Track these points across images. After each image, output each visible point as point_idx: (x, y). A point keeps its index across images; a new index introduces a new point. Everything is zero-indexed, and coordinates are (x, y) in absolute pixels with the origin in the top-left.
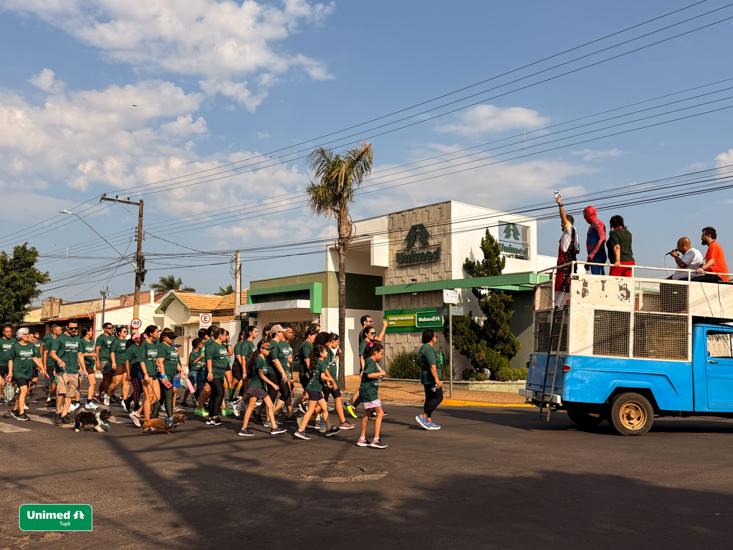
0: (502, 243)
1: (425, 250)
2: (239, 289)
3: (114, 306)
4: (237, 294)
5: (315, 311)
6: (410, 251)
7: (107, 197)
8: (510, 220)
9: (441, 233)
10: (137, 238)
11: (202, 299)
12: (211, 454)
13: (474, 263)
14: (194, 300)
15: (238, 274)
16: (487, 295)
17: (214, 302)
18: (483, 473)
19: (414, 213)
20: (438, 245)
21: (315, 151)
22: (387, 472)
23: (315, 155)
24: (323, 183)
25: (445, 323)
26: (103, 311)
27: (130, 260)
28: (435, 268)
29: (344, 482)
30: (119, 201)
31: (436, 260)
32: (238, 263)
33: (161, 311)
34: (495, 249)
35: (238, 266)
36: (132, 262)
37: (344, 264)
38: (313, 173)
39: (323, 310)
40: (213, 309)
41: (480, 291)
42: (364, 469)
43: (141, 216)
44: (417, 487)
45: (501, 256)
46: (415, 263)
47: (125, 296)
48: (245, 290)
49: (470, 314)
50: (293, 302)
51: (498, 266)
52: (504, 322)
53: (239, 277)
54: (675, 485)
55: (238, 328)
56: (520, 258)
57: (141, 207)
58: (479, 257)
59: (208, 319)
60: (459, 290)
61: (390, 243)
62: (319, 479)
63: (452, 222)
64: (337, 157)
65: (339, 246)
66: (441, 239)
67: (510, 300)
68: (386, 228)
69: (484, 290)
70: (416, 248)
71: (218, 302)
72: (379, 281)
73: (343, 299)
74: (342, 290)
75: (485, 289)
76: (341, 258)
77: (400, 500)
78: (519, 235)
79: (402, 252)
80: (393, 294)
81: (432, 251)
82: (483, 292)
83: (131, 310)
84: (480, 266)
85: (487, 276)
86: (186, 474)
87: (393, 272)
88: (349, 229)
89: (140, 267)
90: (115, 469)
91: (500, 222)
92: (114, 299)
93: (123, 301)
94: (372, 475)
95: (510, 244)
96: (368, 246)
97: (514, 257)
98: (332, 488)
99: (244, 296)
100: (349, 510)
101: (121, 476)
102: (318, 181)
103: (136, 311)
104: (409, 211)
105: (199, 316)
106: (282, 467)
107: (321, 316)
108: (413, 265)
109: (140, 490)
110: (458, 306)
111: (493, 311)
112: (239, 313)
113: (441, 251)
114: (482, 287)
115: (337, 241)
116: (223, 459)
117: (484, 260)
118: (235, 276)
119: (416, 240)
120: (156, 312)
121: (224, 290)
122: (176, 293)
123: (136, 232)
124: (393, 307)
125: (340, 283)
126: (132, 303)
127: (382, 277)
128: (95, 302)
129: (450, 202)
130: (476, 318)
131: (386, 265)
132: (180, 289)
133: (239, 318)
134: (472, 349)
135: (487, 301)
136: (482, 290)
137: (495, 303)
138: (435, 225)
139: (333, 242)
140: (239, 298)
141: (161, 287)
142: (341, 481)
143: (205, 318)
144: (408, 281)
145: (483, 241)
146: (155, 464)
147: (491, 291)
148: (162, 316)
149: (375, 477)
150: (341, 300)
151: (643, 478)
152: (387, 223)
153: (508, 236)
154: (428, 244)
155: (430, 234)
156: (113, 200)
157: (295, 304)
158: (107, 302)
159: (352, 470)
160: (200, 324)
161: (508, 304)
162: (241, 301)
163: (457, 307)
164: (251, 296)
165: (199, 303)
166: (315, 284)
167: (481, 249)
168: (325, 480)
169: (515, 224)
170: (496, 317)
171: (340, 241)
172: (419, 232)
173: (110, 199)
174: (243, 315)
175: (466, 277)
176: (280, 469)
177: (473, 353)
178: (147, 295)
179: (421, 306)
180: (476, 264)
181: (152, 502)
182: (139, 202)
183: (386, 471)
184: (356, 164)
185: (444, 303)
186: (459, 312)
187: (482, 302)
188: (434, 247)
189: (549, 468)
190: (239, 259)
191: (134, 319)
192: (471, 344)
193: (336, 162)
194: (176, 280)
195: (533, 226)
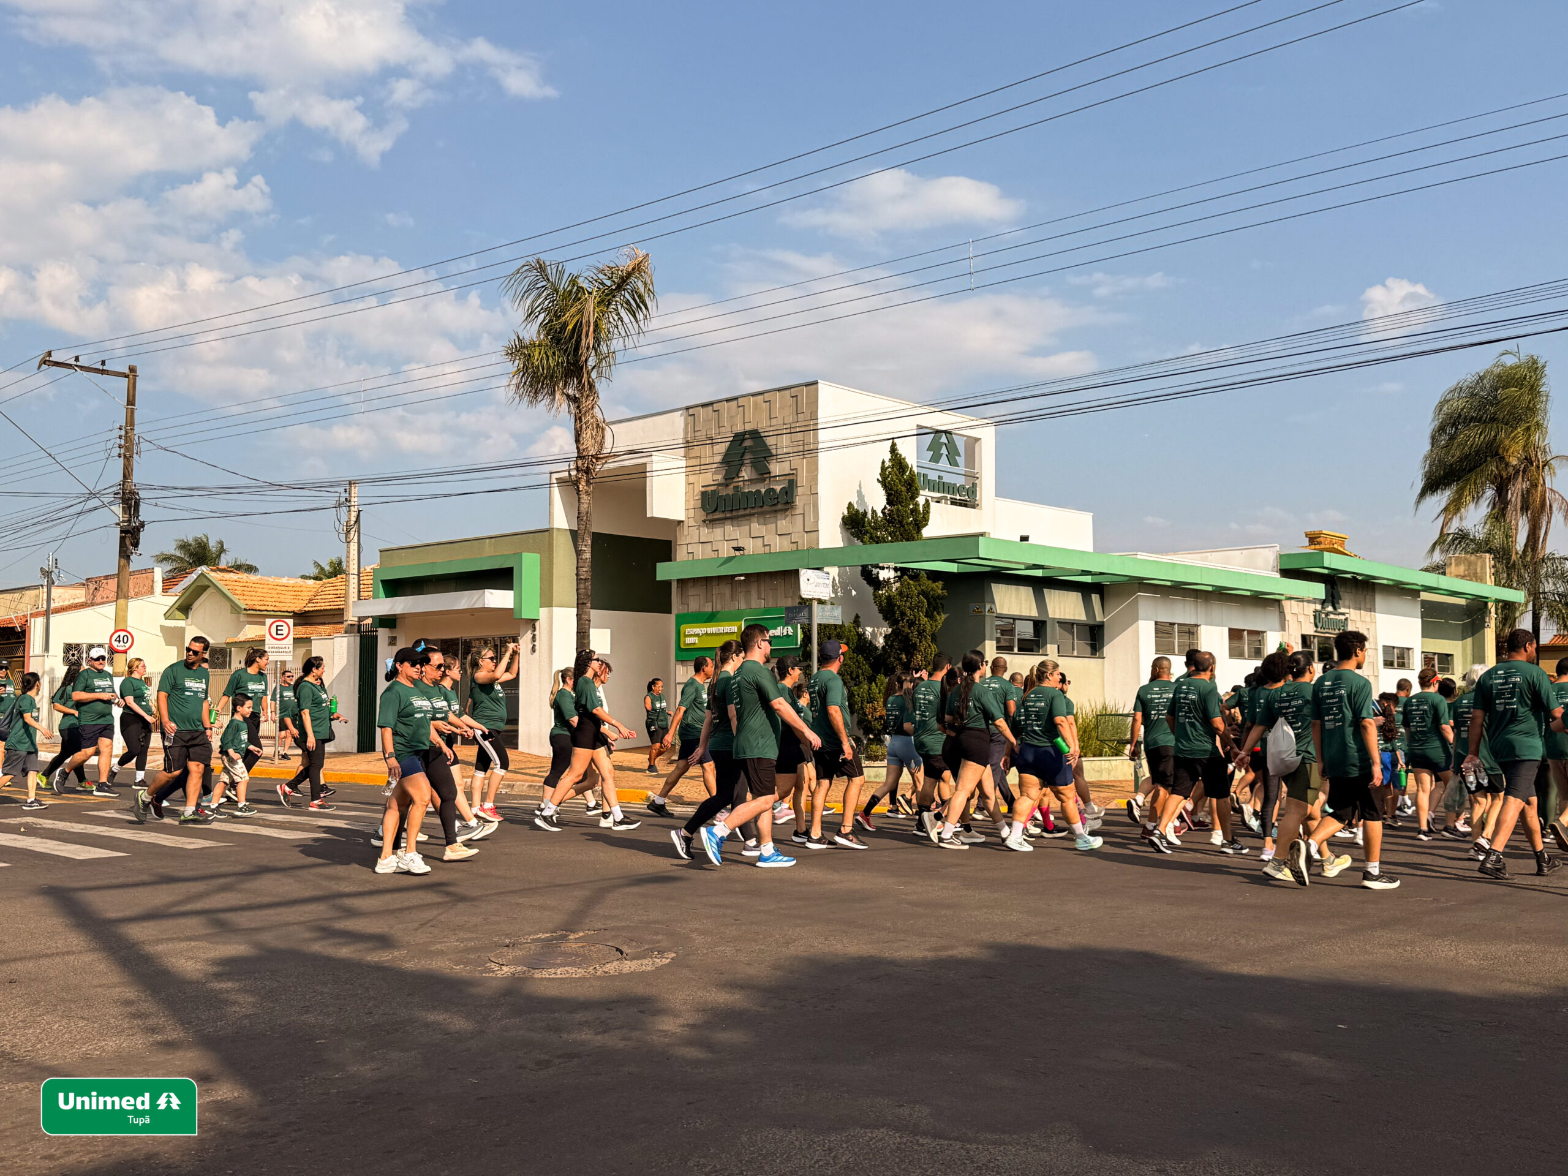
0: (923, 471)
1: (762, 485)
2: (356, 567)
3: (71, 601)
4: (351, 576)
5: (525, 615)
6: (732, 486)
7: (55, 358)
8: (938, 424)
9: (795, 450)
10: (122, 451)
11: (271, 587)
12: (288, 924)
13: (865, 514)
14: (252, 589)
15: (352, 532)
16: (892, 581)
17: (299, 593)
18: (873, 952)
19: (739, 407)
20: (790, 474)
21: (523, 266)
22: (674, 955)
23: (525, 275)
24: (542, 337)
25: (803, 640)
26: (47, 613)
27: (106, 500)
28: (783, 524)
29: (580, 978)
30: (81, 367)
31: (786, 507)
32: (352, 508)
33: (178, 614)
34: (909, 484)
35: (353, 515)
36: (111, 504)
37: (587, 513)
38: (521, 314)
39: (543, 613)
40: (296, 610)
41: (878, 573)
42: (625, 949)
43: (131, 401)
44: (733, 985)
45: (921, 500)
46: (741, 512)
47: (96, 581)
48: (368, 569)
49: (857, 621)
50: (476, 594)
51: (915, 520)
52: (925, 638)
53: (356, 541)
54: (1259, 970)
55: (352, 650)
56: (961, 505)
57: (132, 381)
58: (876, 501)
59: (285, 632)
60: (834, 571)
61: (688, 469)
62: (525, 971)
63: (819, 427)
64: (573, 281)
65: (578, 473)
66: (796, 462)
67: (940, 591)
68: (679, 437)
69: (886, 570)
70: (744, 481)
71: (307, 595)
72: (664, 550)
73: (585, 588)
74: (584, 569)
75: (888, 568)
76: (582, 501)
77: (698, 1010)
78: (959, 456)
79: (713, 488)
80: (694, 580)
81: (778, 488)
82: (884, 575)
83: (110, 610)
84: (877, 520)
85: (891, 542)
86: (230, 967)
87: (694, 531)
88: (599, 438)
89: (130, 514)
90: (72, 958)
91: (919, 427)
92: (73, 586)
93: (91, 591)
94: (639, 962)
95: (941, 474)
96: (640, 474)
97: (949, 502)
98: (553, 991)
99: (367, 581)
100: (588, 1036)
101: (86, 973)
102: (532, 332)
103: (121, 614)
104: (728, 400)
105: (264, 624)
106: (445, 949)
107: (537, 624)
108: (737, 517)
109: (128, 1003)
110: (832, 604)
111: (903, 614)
112: (356, 619)
113: (797, 487)
114: (881, 565)
115: (572, 463)
116: (313, 935)
117: (885, 508)
118: (346, 538)
119: (742, 464)
120: (168, 616)
121: (322, 569)
122: (213, 574)
123: (120, 437)
124: (694, 605)
125: (579, 553)
126: (113, 595)
127: (670, 542)
128: (27, 592)
129: (816, 383)
130: (869, 630)
131: (680, 515)
132: (222, 565)
133: (357, 628)
134: (858, 695)
135: (892, 594)
136: (881, 572)
137: (908, 597)
138: (784, 431)
139: (565, 466)
140: (356, 586)
141: (181, 559)
142: (574, 976)
143: (277, 630)
144: (726, 551)
145: (883, 469)
146: (160, 948)
147: (899, 573)
148: (181, 623)
149: (646, 965)
150: (582, 591)
151: (1196, 956)
152: (682, 426)
153: (936, 458)
154: (770, 473)
155: (774, 452)
156: (69, 366)
157: (481, 599)
158: (55, 592)
159: (599, 950)
160: (266, 642)
161: (935, 600)
162: (359, 592)
163: (829, 607)
164: (383, 582)
165: (265, 595)
166: (525, 555)
167: (879, 485)
168: (537, 975)
169: (950, 433)
170: (909, 628)
171: (580, 462)
172: (750, 447)
173: (62, 363)
174: (365, 622)
175: (850, 543)
176: (441, 953)
177: (862, 703)
178: (147, 578)
179: (754, 605)
180: (869, 516)
181: (153, 1030)
182: (127, 371)
183: (671, 951)
184: (614, 296)
185: (803, 599)
186: (833, 616)
187: (880, 596)
188: (781, 478)
189: (1009, 938)
190: (356, 499)
191: (116, 631)
192: (858, 684)
193: (571, 291)
194: (213, 545)
195: (987, 436)
